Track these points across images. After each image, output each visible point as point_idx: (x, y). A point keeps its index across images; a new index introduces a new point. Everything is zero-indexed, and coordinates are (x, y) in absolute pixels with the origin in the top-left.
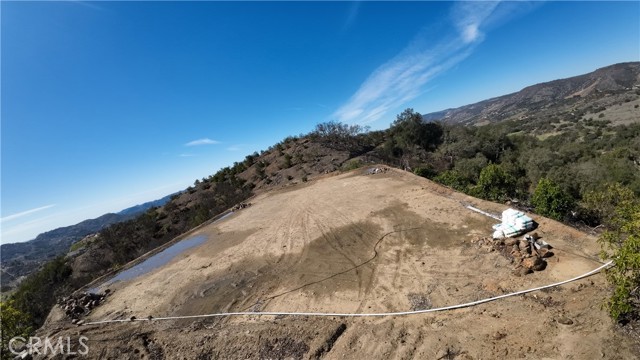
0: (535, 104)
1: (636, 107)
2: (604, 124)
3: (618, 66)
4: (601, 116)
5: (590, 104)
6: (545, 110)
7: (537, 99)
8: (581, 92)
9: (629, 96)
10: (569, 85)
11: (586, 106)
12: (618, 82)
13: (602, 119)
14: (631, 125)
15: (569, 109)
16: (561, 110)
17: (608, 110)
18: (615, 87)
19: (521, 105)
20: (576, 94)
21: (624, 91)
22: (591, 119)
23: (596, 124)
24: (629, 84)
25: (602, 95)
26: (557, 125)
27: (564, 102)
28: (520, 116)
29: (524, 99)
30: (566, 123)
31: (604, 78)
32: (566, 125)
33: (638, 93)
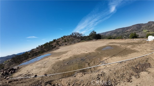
0: (118, 33)
1: (142, 33)
3: (137, 25)
5: (131, 33)
6: (120, 34)
7: (119, 32)
8: (128, 30)
9: (140, 31)
10: (126, 29)
11: (130, 33)
12: (137, 28)
15: (126, 34)
16: (124, 34)
18: (136, 29)
19: (115, 33)
21: (139, 30)
24: (140, 28)
25: (133, 31)
26: (124, 37)
27: (124, 32)
28: (115, 35)
29: (116, 31)
30: (126, 37)
31: (134, 27)
32: (125, 37)
33: (142, 30)
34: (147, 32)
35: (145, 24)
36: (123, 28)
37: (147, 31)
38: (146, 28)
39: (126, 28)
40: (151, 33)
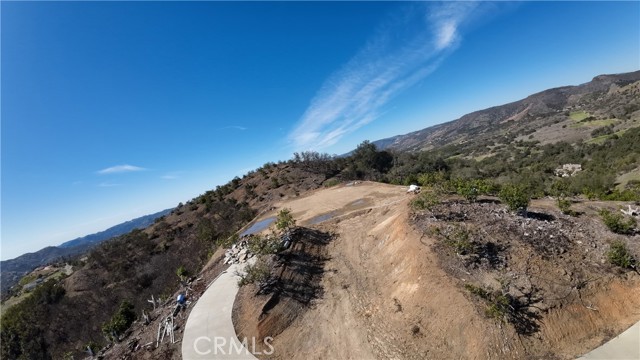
0: (474, 129)
1: (564, 127)
2: (533, 145)
3: (548, 92)
4: (531, 137)
6: (483, 135)
7: (476, 125)
8: (515, 117)
9: (558, 117)
10: (504, 112)
11: (519, 129)
12: (549, 106)
13: (531, 140)
14: (558, 143)
15: (503, 132)
17: (538, 131)
18: (546, 110)
19: (460, 131)
20: (510, 119)
21: (555, 113)
22: (521, 141)
23: (527, 144)
24: (560, 107)
25: (533, 119)
28: (460, 140)
29: (464, 125)
30: (500, 145)
31: (536, 103)
33: (567, 114)
35: (582, 87)
37: (588, 115)
38: (583, 102)
39: (505, 106)
40: (601, 124)
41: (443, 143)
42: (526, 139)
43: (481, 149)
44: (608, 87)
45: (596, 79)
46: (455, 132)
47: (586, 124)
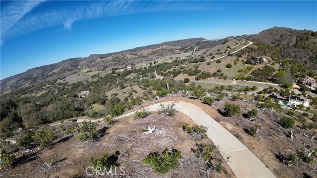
0: (34, 78)
1: (79, 75)
2: (66, 84)
3: (71, 59)
4: (64, 81)
6: (39, 81)
8: (55, 71)
9: (76, 71)
10: (49, 69)
11: (58, 77)
12: (71, 66)
14: (77, 82)
15: (50, 79)
16: (47, 80)
17: (67, 77)
18: (70, 68)
19: (26, 79)
20: (53, 72)
21: (74, 69)
22: (60, 83)
23: (63, 84)
25: (65, 72)
26: (45, 87)
27: (48, 76)
28: (27, 85)
29: (28, 76)
31: (65, 65)
32: (49, 87)
33: (80, 70)
34: (87, 72)
35: (85, 58)
36: (44, 66)
37: (89, 70)
38: (86, 65)
39: (50, 65)
40: (95, 73)
41: (16, 87)
42: (62, 81)
43: (39, 89)
44: (96, 59)
45: (91, 56)
46: (23, 80)
47: (88, 73)
